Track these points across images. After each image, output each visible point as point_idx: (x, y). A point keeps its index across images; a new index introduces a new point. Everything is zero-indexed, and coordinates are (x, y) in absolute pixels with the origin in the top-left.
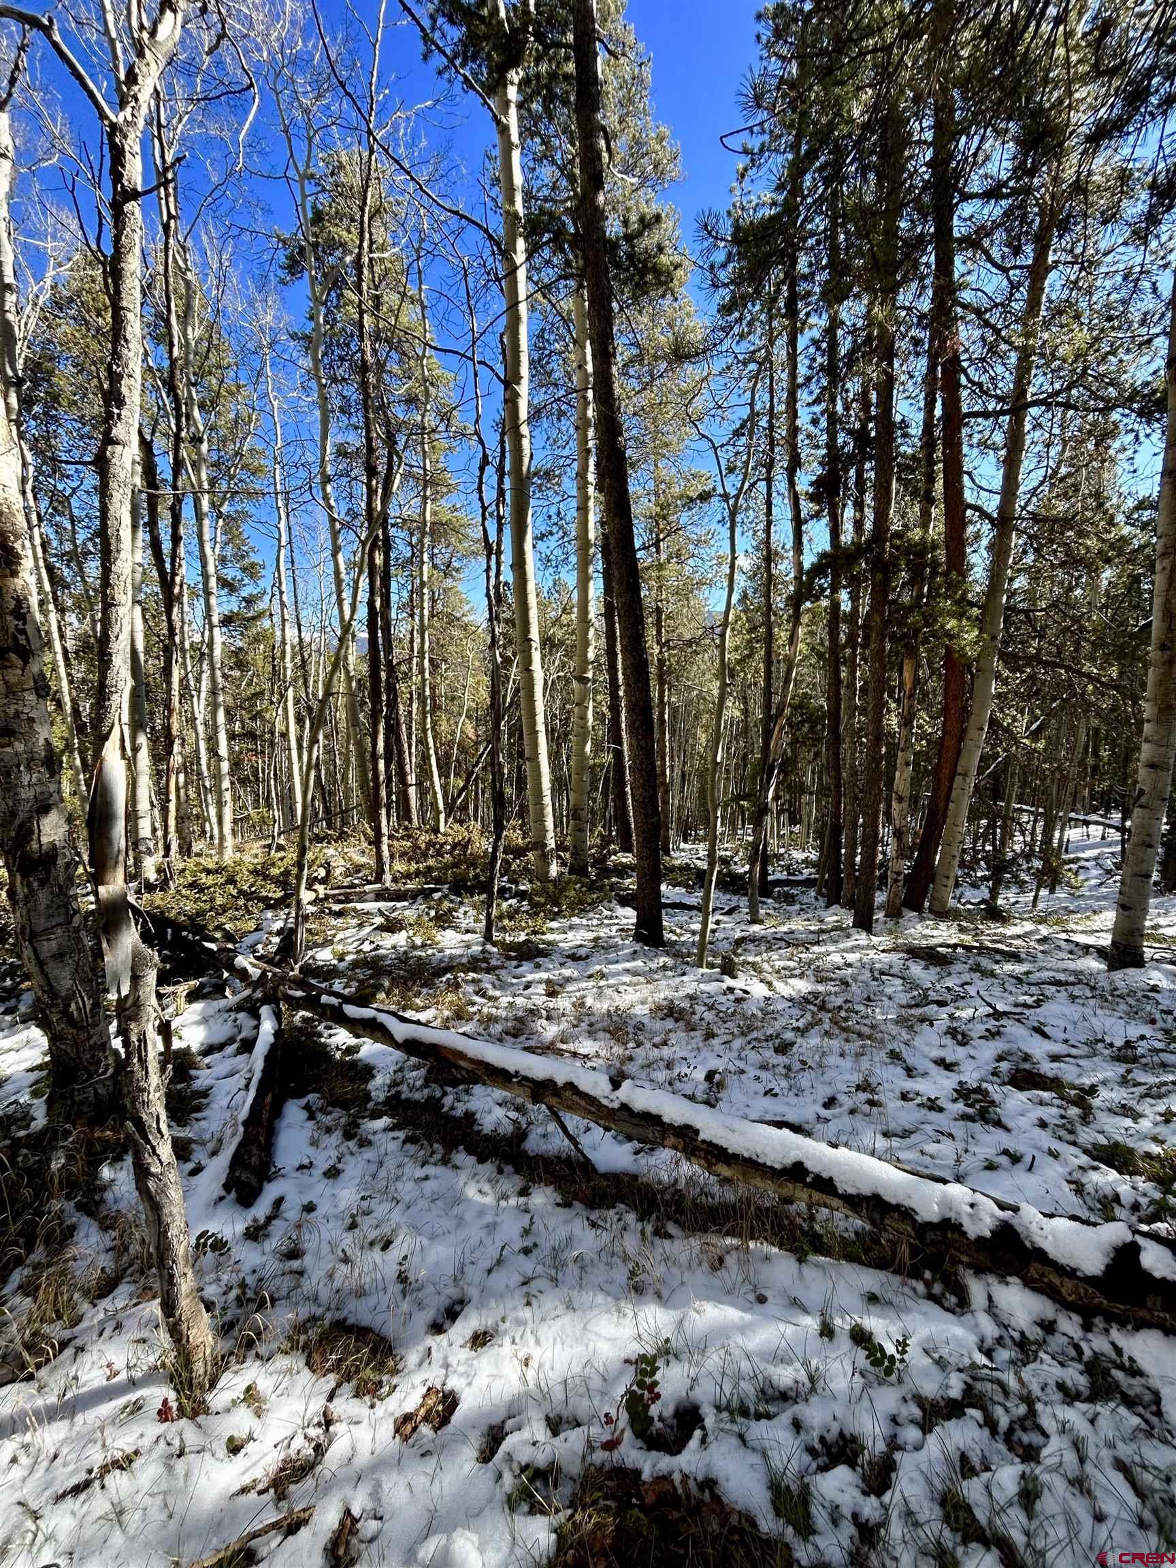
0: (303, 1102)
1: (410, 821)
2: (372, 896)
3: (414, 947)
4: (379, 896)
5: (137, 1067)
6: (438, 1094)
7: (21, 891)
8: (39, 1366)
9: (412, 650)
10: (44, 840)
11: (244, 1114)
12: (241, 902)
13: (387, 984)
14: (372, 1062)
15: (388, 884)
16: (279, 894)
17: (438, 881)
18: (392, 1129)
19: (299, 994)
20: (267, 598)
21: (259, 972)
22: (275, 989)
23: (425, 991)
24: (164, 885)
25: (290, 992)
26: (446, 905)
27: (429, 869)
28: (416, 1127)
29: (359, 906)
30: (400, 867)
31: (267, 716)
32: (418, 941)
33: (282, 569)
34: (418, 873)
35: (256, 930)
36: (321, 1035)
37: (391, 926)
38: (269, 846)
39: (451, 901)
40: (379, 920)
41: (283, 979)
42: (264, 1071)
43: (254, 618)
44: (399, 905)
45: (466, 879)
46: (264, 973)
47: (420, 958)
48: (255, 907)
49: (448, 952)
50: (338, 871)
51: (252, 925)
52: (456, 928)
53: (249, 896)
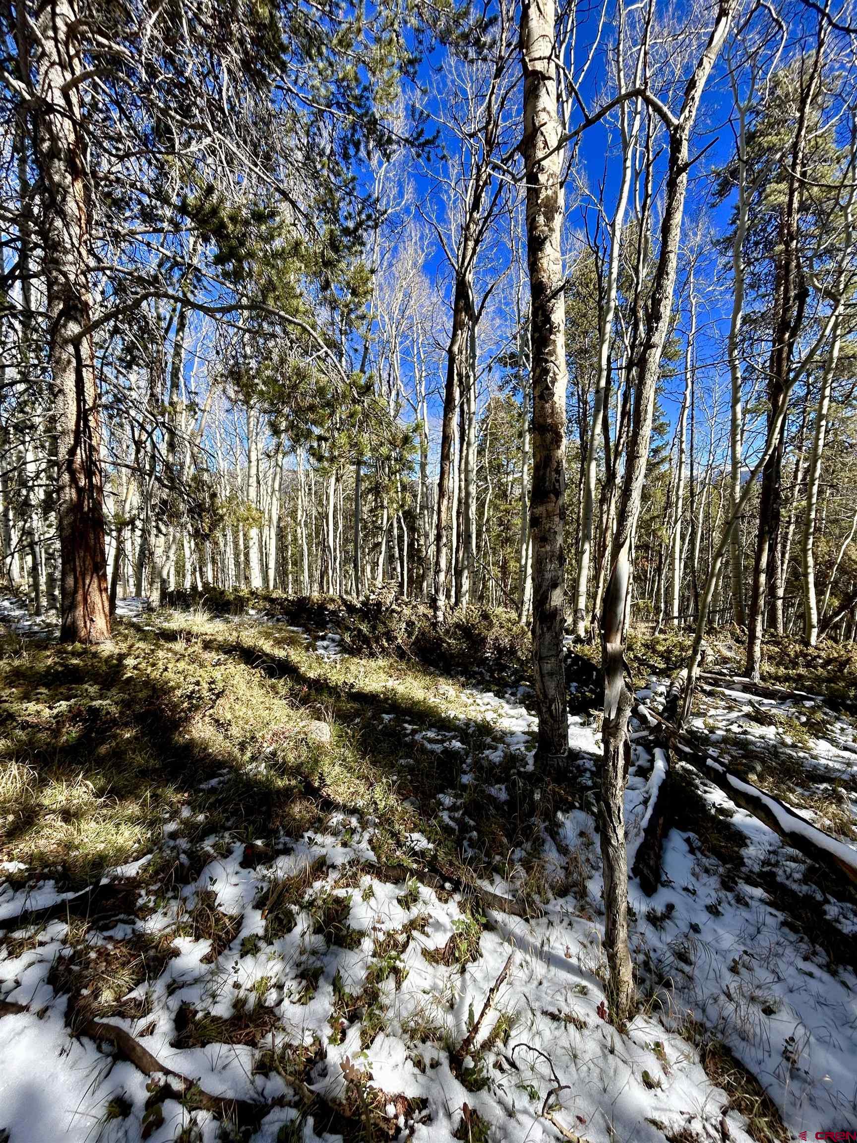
0: (685, 835)
1: (776, 628)
2: (739, 686)
3: (783, 744)
4: (746, 689)
5: (611, 769)
6: (819, 897)
7: (538, 632)
8: (532, 917)
9: (796, 478)
10: (553, 604)
11: (644, 823)
12: (636, 665)
13: (759, 768)
14: (746, 832)
15: (757, 680)
16: (663, 666)
17: (810, 690)
18: (767, 903)
19: (687, 749)
20: (669, 447)
21: (655, 722)
22: (668, 739)
23: (799, 790)
24: (589, 642)
25: (680, 746)
26: (819, 716)
27: (800, 676)
28: (796, 917)
29: (727, 692)
30: (767, 668)
31: (659, 534)
32: (789, 740)
33: (685, 424)
34: (787, 678)
35: (646, 688)
36: (697, 788)
37: (761, 718)
38: (654, 628)
39: (825, 714)
40: (747, 709)
41: (674, 734)
42: (658, 797)
43: (658, 463)
44: (766, 701)
45: (845, 697)
46: (659, 724)
47: (791, 757)
48: (645, 671)
49: (823, 761)
50: (710, 658)
51: (643, 684)
52: (833, 742)
53: (642, 662)
